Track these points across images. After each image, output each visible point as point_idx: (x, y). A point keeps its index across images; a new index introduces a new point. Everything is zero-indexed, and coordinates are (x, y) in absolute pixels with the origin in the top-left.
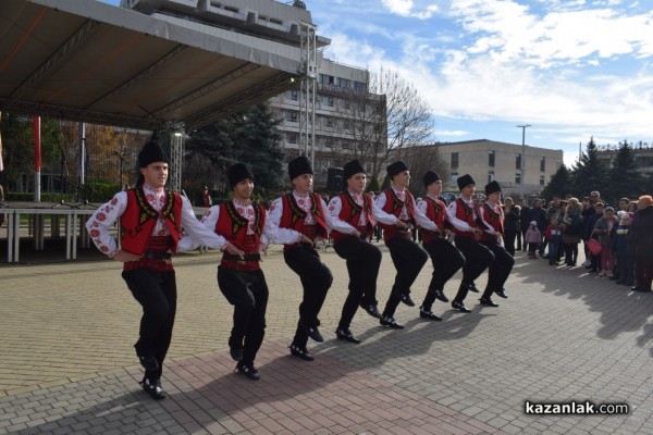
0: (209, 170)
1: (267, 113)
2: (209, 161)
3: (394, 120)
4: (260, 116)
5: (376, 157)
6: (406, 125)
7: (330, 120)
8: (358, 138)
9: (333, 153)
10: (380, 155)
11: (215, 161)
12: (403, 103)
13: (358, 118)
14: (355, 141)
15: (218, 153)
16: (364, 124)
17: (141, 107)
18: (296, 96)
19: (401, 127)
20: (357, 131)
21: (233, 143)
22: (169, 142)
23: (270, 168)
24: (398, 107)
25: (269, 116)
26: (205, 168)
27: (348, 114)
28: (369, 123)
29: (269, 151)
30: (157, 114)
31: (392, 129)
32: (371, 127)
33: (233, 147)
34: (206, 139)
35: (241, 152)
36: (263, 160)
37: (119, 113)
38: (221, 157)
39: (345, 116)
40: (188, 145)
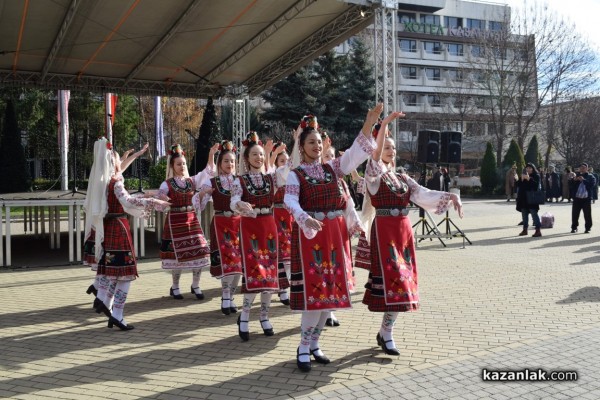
1: (367, 68)
3: (545, 65)
4: (357, 73)
5: (520, 116)
6: (562, 71)
7: (460, 74)
8: (497, 94)
9: (462, 114)
10: (526, 113)
12: (555, 43)
13: (495, 68)
14: (491, 97)
16: (503, 75)
17: (187, 70)
18: (414, 47)
19: (554, 74)
20: (493, 84)
24: (550, 48)
25: (368, 73)
27: (481, 63)
28: (511, 73)
30: (209, 77)
31: (543, 78)
32: (514, 77)
34: (289, 105)
37: (167, 80)
39: (477, 66)
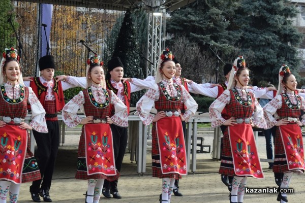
0: (196, 60)
2: (196, 49)
11: (204, 48)
15: (208, 36)
21: (228, 23)
22: (145, 24)
23: (278, 56)
26: (193, 57)
29: (278, 33)
33: (229, 28)
34: (193, 18)
35: (239, 35)
36: (269, 44)
38: (213, 43)
40: (169, 28)
